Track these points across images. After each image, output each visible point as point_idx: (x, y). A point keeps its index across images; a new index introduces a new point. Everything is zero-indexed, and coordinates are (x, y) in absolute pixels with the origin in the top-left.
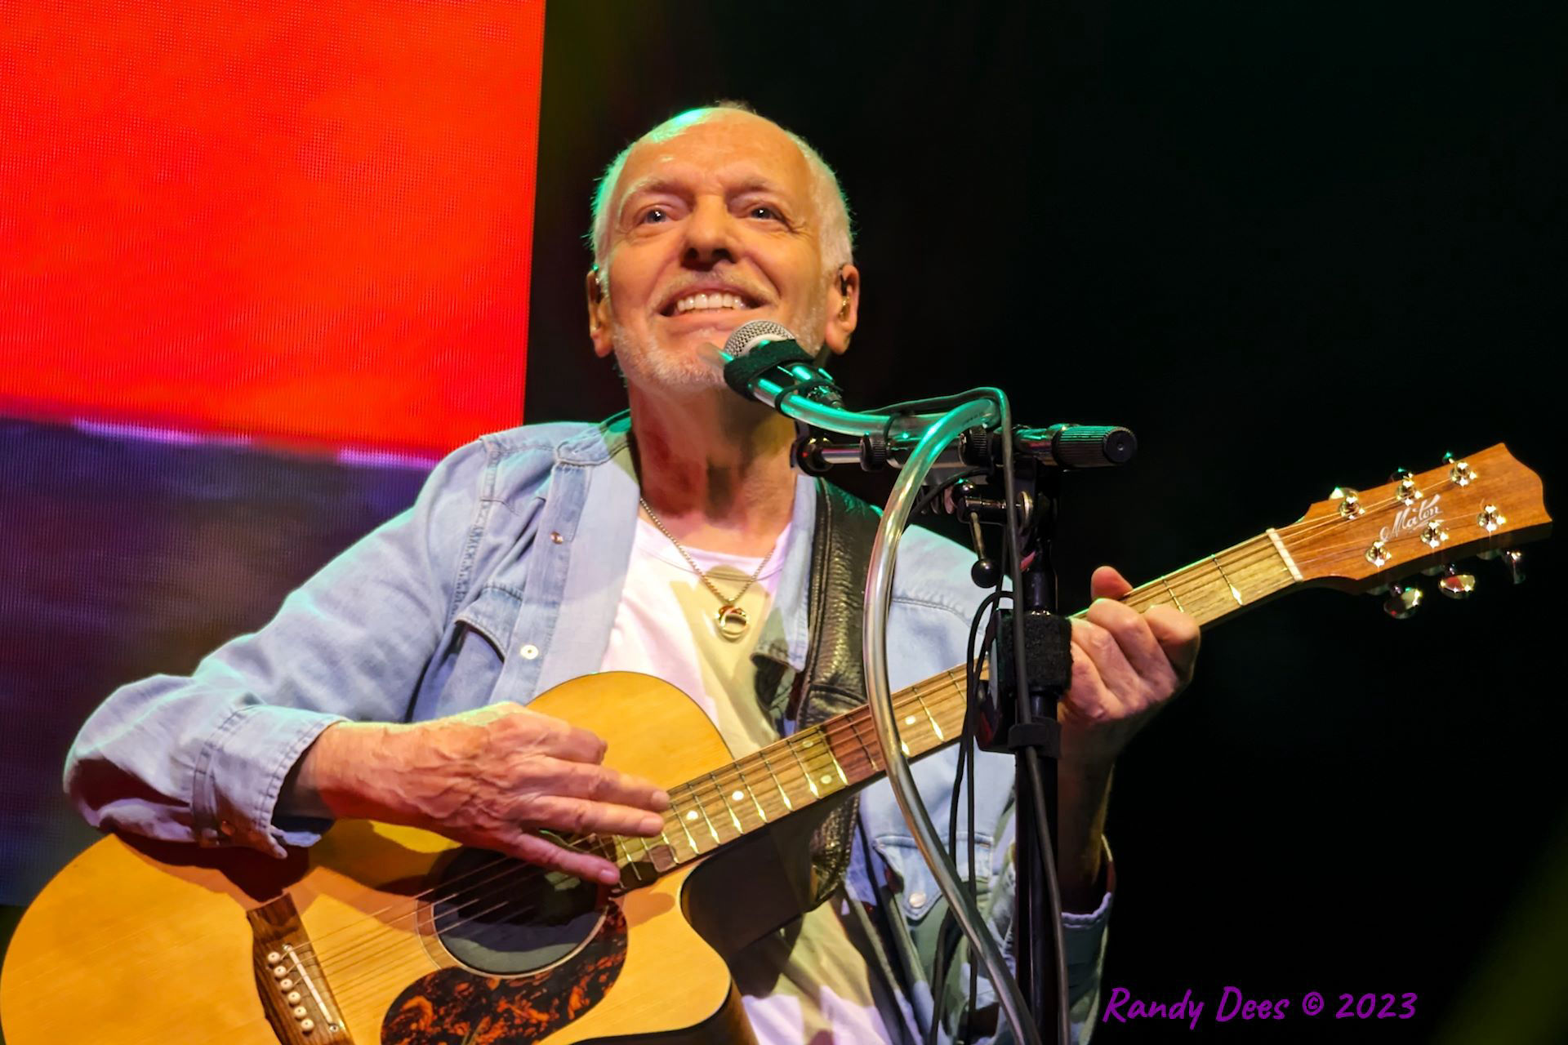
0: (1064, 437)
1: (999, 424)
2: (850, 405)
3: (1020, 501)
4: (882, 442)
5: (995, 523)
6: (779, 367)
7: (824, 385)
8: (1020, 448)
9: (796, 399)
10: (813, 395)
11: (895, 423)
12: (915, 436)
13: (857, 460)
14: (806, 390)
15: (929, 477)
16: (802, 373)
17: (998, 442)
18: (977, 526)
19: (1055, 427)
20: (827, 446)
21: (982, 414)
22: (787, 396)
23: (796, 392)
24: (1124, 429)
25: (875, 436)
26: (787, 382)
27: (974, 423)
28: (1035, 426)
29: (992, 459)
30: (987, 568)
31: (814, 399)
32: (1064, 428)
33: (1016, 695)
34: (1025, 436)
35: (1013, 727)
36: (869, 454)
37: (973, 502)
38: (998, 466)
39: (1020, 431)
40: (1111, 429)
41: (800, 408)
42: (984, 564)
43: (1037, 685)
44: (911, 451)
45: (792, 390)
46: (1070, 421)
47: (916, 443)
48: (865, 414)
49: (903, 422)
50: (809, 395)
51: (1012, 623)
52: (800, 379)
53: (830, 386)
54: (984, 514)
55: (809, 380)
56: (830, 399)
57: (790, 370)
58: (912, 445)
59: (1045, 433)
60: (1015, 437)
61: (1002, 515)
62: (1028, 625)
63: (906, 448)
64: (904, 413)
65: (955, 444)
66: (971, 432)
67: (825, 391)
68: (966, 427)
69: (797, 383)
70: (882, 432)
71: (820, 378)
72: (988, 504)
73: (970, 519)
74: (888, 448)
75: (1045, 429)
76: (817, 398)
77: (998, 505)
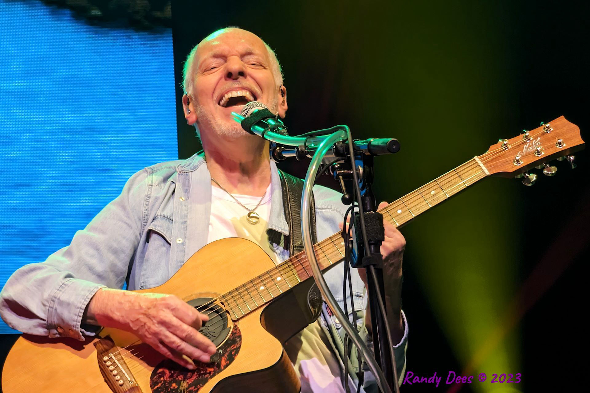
0: (372, 143)
1: (347, 140)
2: (291, 134)
3: (358, 170)
4: (304, 149)
5: (349, 179)
6: (262, 121)
7: (280, 126)
8: (356, 149)
9: (270, 133)
10: (276, 131)
11: (308, 140)
12: (317, 145)
13: (295, 155)
14: (273, 130)
15: (323, 161)
16: (271, 122)
17: (347, 146)
18: (342, 181)
19: (369, 140)
20: (284, 151)
21: (340, 137)
22: (266, 132)
23: (270, 130)
24: (395, 139)
25: (301, 146)
26: (265, 126)
27: (337, 140)
28: (361, 140)
29: (346, 153)
30: (347, 197)
31: (276, 132)
32: (372, 140)
33: (364, 245)
34: (358, 144)
35: (364, 258)
36: (299, 153)
37: (339, 172)
38: (348, 156)
39: (355, 142)
40: (390, 140)
41: (272, 137)
42: (346, 196)
43: (371, 241)
44: (315, 151)
45: (268, 130)
46: (374, 137)
47: (316, 148)
48: (296, 137)
49: (312, 140)
50: (275, 131)
51: (359, 217)
52: (271, 125)
53: (282, 126)
54: (344, 175)
55: (274, 125)
56: (283, 132)
57: (267, 121)
59: (365, 142)
60: (353, 144)
61: (352, 176)
62: (366, 218)
63: (313, 150)
64: (311, 136)
65: (331, 148)
66: (336, 144)
67: (281, 129)
68: (334, 143)
69: (270, 126)
70: (303, 144)
71: (279, 124)
72: (346, 172)
73: (339, 178)
74: (306, 151)
75: (365, 141)
76: (278, 132)
77: (350, 172)
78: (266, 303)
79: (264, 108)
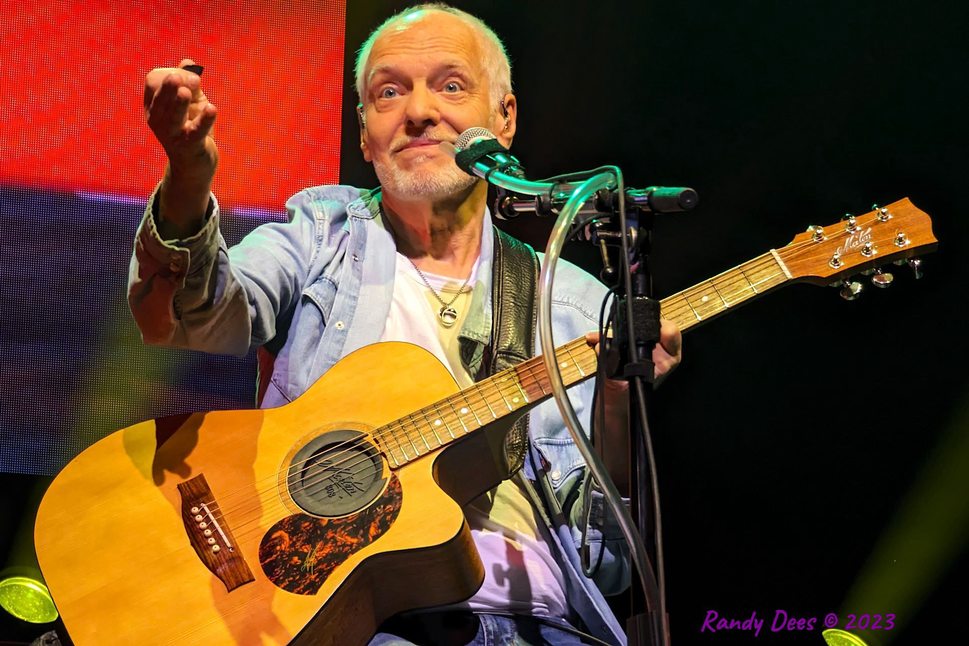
0: (655, 194)
1: (617, 187)
2: (530, 177)
3: (630, 233)
4: (548, 199)
6: (487, 156)
7: (514, 165)
8: (629, 201)
9: (497, 174)
10: (507, 172)
11: (556, 187)
12: (568, 195)
13: (534, 209)
14: (503, 169)
15: (576, 219)
16: (501, 159)
17: (616, 198)
18: (604, 247)
19: (649, 189)
20: (516, 202)
21: (606, 181)
22: (492, 173)
23: (498, 170)
24: (690, 189)
25: (544, 195)
26: (492, 164)
27: (602, 187)
28: (637, 188)
29: (613, 208)
30: (611, 272)
31: (507, 173)
32: (655, 189)
33: (628, 346)
34: (632, 194)
35: (627, 365)
36: (541, 205)
37: (601, 233)
38: (616, 212)
39: (629, 191)
40: (682, 189)
41: (501, 180)
42: (609, 270)
43: (640, 340)
44: (565, 203)
45: (495, 169)
46: (658, 185)
47: (567, 199)
48: (538, 182)
49: (561, 187)
50: (505, 171)
51: (625, 304)
52: (500, 162)
53: (518, 166)
54: (608, 239)
55: (506, 163)
56: (518, 174)
57: (494, 157)
58: (565, 200)
59: (644, 192)
60: (626, 195)
61: (620, 240)
62: (635, 305)
63: (562, 202)
64: (561, 181)
65: (591, 199)
66: (600, 192)
67: (514, 169)
68: (597, 189)
69: (498, 165)
70: (548, 193)
71: (512, 162)
72: (611, 234)
73: (600, 243)
74: (552, 202)
75: (643, 190)
76: (510, 173)
77: (617, 235)
78: (442, 446)
79: (491, 138)
